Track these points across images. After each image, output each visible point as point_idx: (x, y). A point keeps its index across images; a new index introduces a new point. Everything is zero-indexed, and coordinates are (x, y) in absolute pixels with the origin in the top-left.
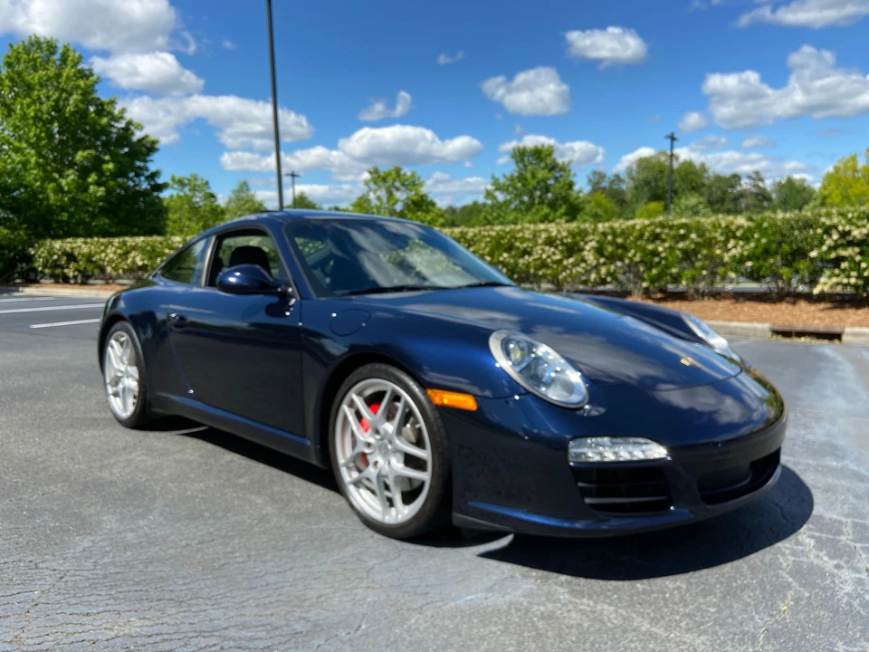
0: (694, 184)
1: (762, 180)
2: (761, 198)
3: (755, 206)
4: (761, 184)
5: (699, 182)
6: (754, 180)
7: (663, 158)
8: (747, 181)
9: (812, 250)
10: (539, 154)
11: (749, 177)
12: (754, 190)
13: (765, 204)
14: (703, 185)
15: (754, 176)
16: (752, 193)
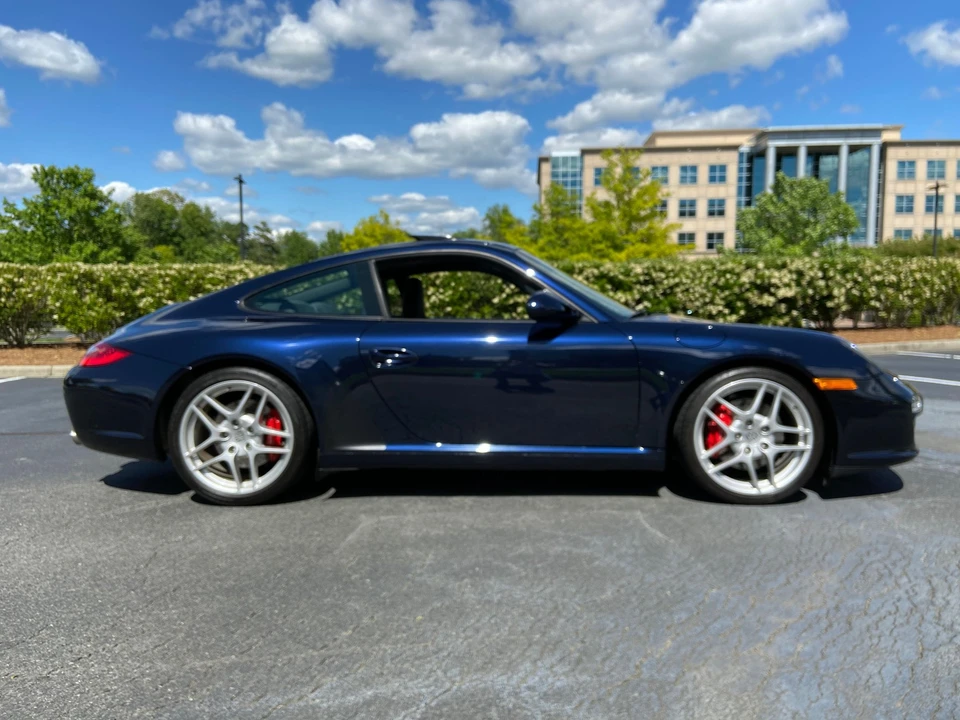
0: (203, 229)
1: (269, 231)
2: (269, 249)
3: (266, 258)
4: (269, 235)
5: (209, 228)
6: (262, 230)
7: (165, 199)
8: (257, 231)
9: (494, 297)
10: (73, 178)
11: (257, 227)
12: (262, 240)
13: (275, 256)
14: (213, 231)
15: (261, 226)
16: (261, 244)
